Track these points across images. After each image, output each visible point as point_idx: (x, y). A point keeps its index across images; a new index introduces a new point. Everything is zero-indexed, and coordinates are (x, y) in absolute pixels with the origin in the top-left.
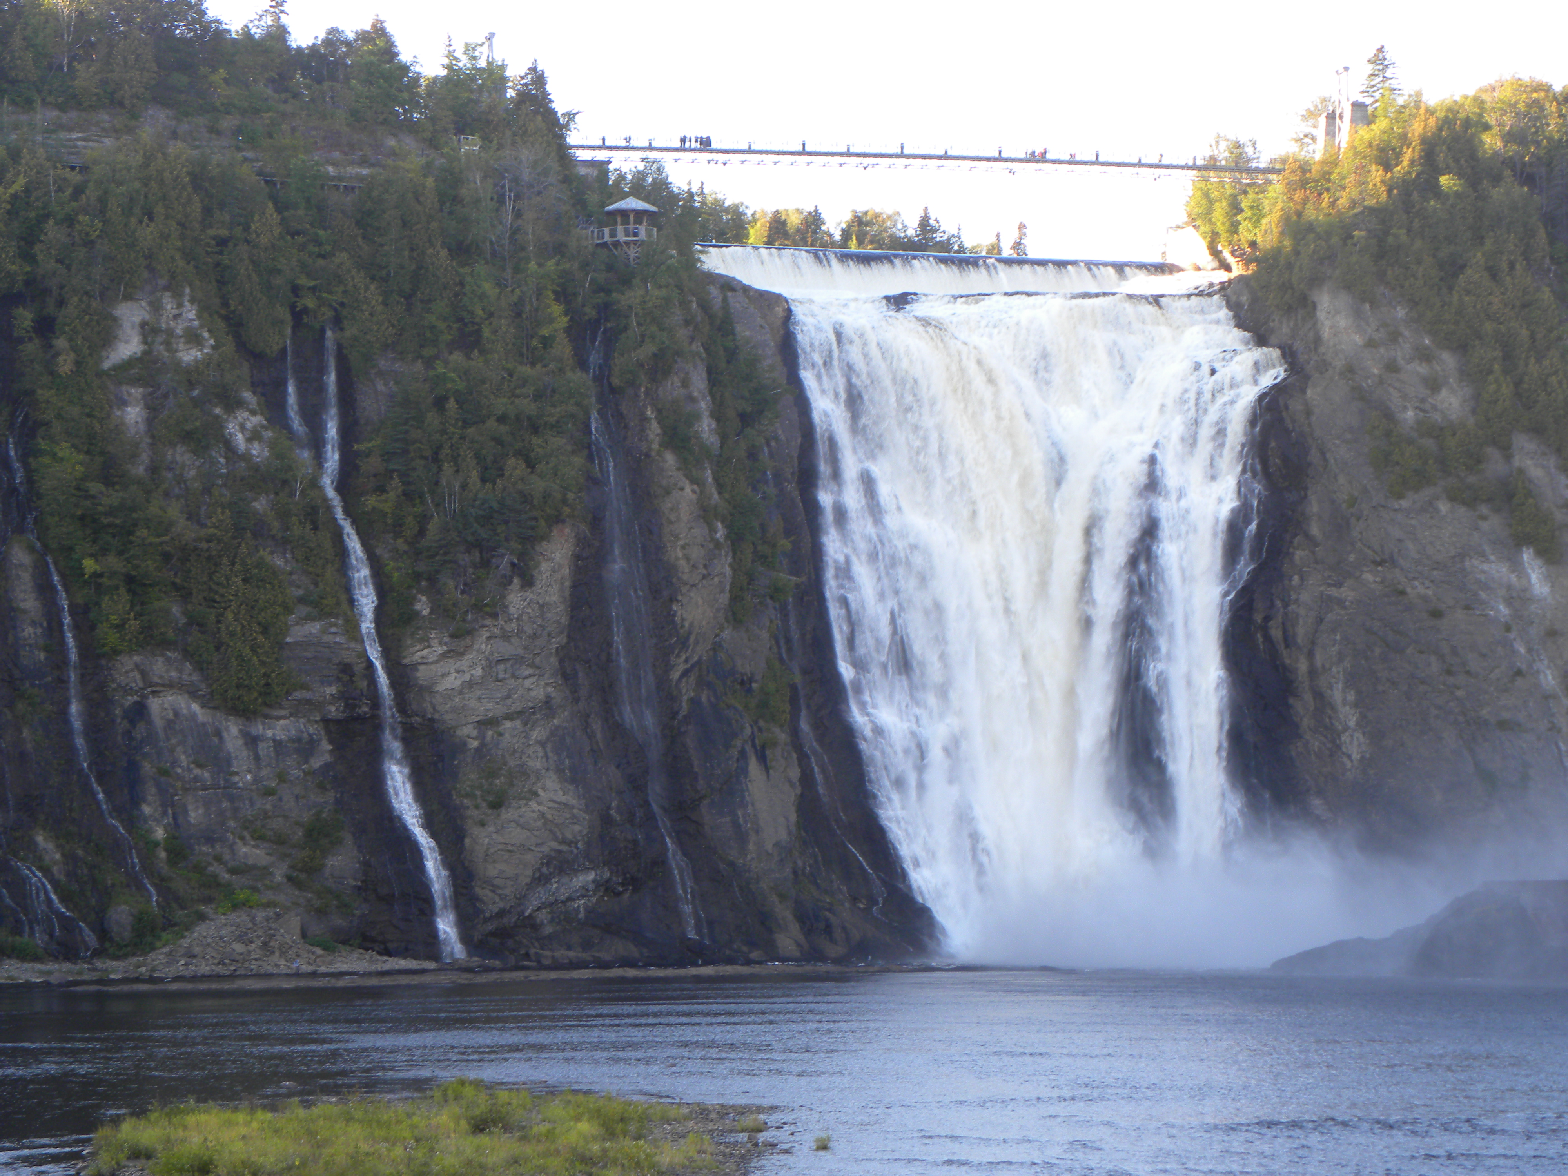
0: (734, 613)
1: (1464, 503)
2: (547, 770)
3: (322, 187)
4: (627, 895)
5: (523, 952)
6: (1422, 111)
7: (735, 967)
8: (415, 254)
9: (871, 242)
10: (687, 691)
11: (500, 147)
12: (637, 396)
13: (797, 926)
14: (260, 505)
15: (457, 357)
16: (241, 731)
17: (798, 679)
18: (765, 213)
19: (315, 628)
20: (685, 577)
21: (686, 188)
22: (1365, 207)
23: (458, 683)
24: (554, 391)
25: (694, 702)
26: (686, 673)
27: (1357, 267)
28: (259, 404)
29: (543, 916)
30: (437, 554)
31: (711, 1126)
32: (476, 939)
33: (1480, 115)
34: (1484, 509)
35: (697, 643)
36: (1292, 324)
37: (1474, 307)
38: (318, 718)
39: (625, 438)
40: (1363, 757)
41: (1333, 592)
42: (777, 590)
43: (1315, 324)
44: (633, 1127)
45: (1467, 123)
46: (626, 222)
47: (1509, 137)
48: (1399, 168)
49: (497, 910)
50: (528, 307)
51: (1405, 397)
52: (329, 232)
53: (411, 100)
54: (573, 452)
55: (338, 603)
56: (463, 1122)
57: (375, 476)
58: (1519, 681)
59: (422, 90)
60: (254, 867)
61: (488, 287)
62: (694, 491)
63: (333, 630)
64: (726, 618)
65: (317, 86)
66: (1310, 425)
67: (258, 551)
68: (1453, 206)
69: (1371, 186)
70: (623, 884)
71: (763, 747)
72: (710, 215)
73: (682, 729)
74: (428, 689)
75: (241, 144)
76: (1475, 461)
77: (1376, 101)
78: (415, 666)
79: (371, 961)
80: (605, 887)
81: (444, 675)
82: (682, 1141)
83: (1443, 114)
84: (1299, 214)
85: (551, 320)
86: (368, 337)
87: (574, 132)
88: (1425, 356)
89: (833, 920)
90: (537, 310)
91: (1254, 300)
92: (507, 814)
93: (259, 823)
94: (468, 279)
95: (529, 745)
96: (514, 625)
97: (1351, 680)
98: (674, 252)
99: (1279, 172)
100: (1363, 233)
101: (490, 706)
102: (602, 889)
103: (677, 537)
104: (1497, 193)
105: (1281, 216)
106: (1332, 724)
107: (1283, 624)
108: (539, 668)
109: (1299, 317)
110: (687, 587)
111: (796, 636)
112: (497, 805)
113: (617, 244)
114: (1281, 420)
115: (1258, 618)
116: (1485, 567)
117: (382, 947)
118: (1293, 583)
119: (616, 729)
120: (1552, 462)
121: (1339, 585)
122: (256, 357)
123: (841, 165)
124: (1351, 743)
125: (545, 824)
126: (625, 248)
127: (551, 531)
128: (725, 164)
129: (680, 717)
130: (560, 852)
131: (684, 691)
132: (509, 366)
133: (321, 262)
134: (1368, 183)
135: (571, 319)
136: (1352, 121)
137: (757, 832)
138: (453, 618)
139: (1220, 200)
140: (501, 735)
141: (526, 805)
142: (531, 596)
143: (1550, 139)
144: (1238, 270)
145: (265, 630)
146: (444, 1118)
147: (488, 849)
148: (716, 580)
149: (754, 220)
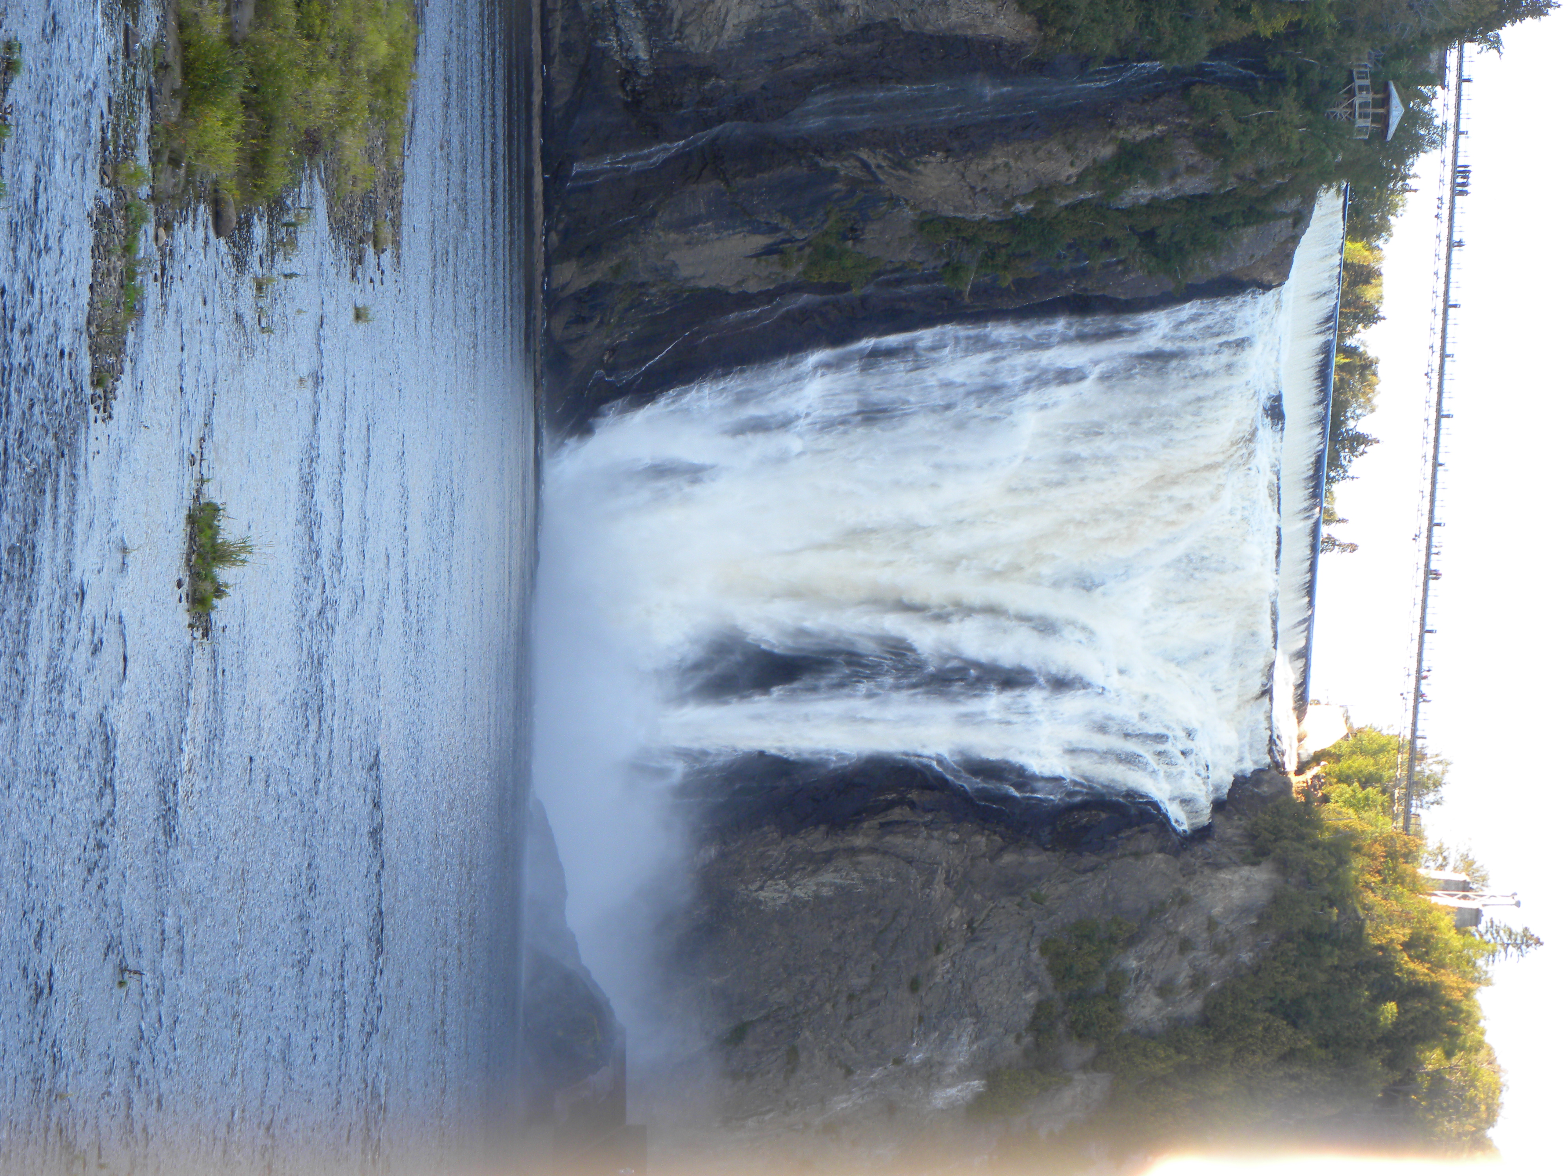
0: (931, 221)
1: (1035, 1018)
2: (762, 7)
4: (620, 94)
6: (1470, 985)
7: (542, 217)
9: (1342, 380)
10: (846, 167)
12: (1180, 114)
13: (584, 286)
17: (856, 292)
18: (1379, 260)
20: (973, 167)
21: (1411, 172)
22: (1364, 920)
24: (1187, 19)
25: (833, 175)
26: (865, 165)
27: (1298, 911)
31: (380, 190)
33: (1462, 1048)
34: (1028, 1040)
35: (900, 179)
36: (1235, 839)
37: (1251, 1036)
39: (1131, 100)
40: (761, 902)
41: (940, 876)
42: (956, 270)
43: (1235, 863)
44: (381, 102)
45: (1454, 1034)
46: (1376, 103)
47: (1437, 1078)
48: (1406, 958)
51: (1153, 958)
54: (1117, 41)
58: (840, 1072)
62: (1069, 178)
64: (924, 213)
66: (1123, 856)
68: (1362, 1016)
69: (1387, 927)
70: (633, 90)
71: (781, 252)
72: (1380, 198)
73: (803, 162)
76: (1081, 1032)
77: (1481, 936)
80: (630, 72)
82: (366, 158)
83: (1465, 1008)
84: (1358, 850)
85: (1268, 18)
87: (1478, 48)
88: (1197, 981)
89: (591, 326)
91: (1264, 800)
97: (844, 893)
98: (1340, 157)
99: (1406, 828)
100: (1335, 918)
102: (629, 68)
103: (1018, 158)
104: (1375, 1063)
105: (1355, 830)
106: (797, 870)
107: (907, 822)
109: (1244, 848)
110: (962, 169)
111: (903, 291)
113: (1351, 93)
114: (1130, 825)
115: (913, 795)
116: (965, 1039)
118: (951, 834)
119: (806, 86)
120: (1079, 1115)
121: (948, 882)
123: (1431, 347)
124: (776, 890)
126: (1346, 103)
127: (1029, 14)
128: (1437, 216)
129: (817, 159)
130: (671, 20)
131: (846, 163)
134: (1390, 924)
135: (1268, 41)
136: (1460, 909)
137: (688, 243)
139: (1376, 763)
143: (1434, 1123)
144: (1297, 782)
148: (969, 202)
149: (1372, 249)
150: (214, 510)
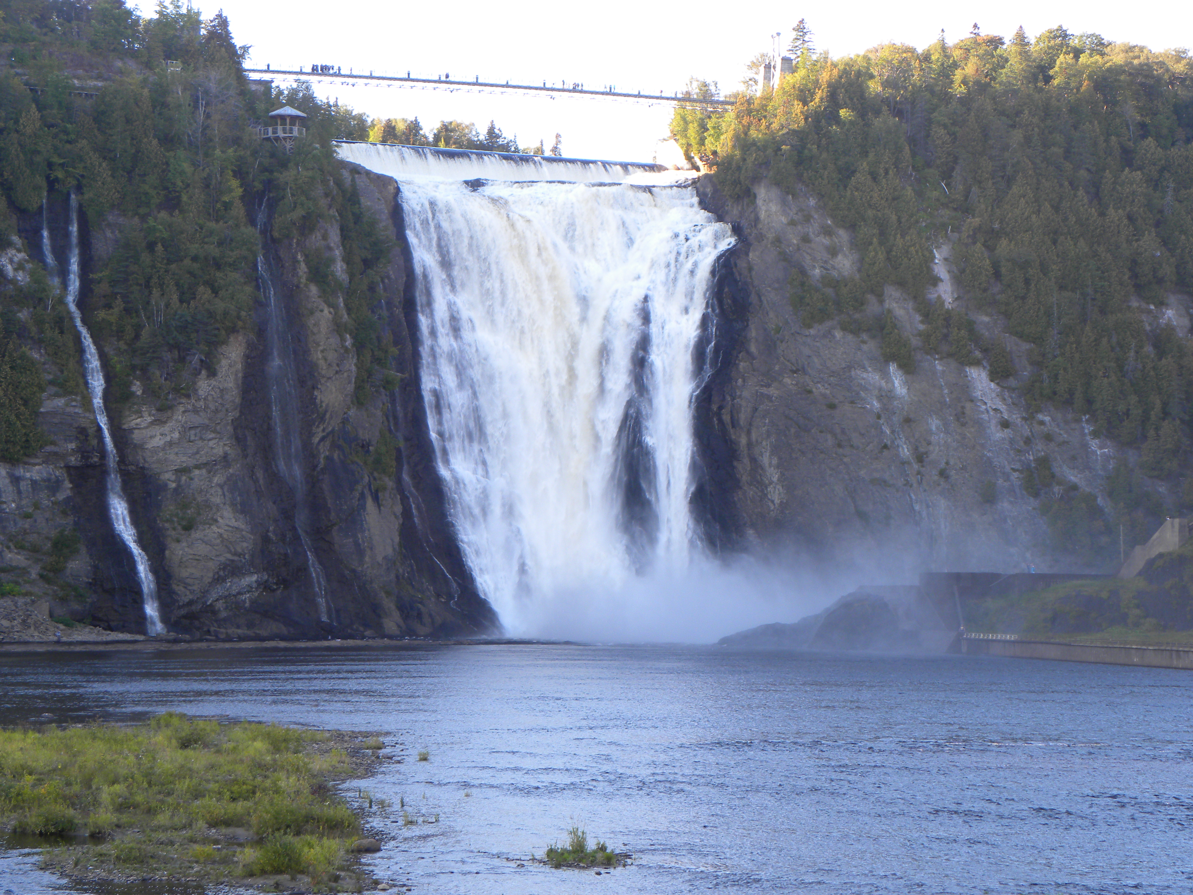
0: (357, 398)
1: (851, 332)
2: (225, 504)
3: (70, 94)
4: (279, 592)
5: (205, 629)
6: (829, 64)
7: (354, 641)
8: (135, 142)
9: (455, 143)
10: (324, 451)
11: (196, 69)
12: (291, 245)
13: (398, 613)
14: (23, 315)
15: (163, 215)
16: (8, 473)
17: (402, 444)
18: (380, 121)
19: (60, 402)
20: (323, 372)
21: (326, 101)
22: (789, 130)
23: (162, 443)
24: (231, 240)
25: (329, 459)
26: (323, 439)
27: (784, 170)
28: (23, 245)
29: (220, 605)
30: (148, 352)
31: (346, 745)
32: (172, 620)
33: (868, 68)
34: (865, 336)
35: (331, 418)
36: (740, 208)
37: (861, 199)
38: (62, 465)
39: (282, 274)
40: (781, 502)
41: (764, 390)
42: (388, 382)
43: (755, 209)
44: (292, 746)
45: (859, 73)
46: (284, 123)
47: (886, 84)
48: (812, 103)
49: (187, 600)
50: (214, 182)
51: (814, 259)
52: (74, 125)
53: (133, 35)
54: (245, 283)
55: (77, 385)
56: (174, 741)
57: (104, 297)
58: (886, 452)
59: (141, 28)
60: (17, 568)
61: (186, 166)
62: (330, 313)
63: (74, 404)
64: (352, 402)
65: (68, 24)
66: (751, 277)
67: (21, 347)
68: (848, 130)
69: (794, 115)
70: (276, 584)
71: (377, 491)
72: (342, 120)
73: (320, 478)
74: (141, 447)
75: (14, 64)
76: (860, 303)
77: (798, 57)
78: (131, 430)
79: (98, 634)
80: (265, 586)
81: (151, 437)
82: (326, 755)
83: (843, 67)
84: (746, 133)
85: (231, 191)
86: (101, 199)
87: (248, 60)
88: (828, 232)
89: (423, 610)
90: (220, 183)
91: (715, 191)
92: (196, 534)
93: (20, 537)
94: (172, 160)
95: (212, 487)
96: (202, 403)
97: (775, 450)
98: (317, 145)
99: (732, 104)
100: (788, 147)
101: (184, 459)
102: (262, 587)
103: (318, 344)
104: (877, 122)
105: (734, 134)
106: (762, 479)
107: (731, 411)
108: (219, 433)
109: (745, 203)
110: (325, 379)
111: (401, 415)
112: (188, 528)
113: (277, 139)
114: (732, 274)
115: (715, 407)
116: (865, 375)
117: (106, 624)
118: (738, 384)
119: (274, 477)
120: (910, 305)
121: (768, 386)
122: (21, 211)
123: (435, 89)
124: (774, 492)
125: (222, 542)
126: (283, 142)
127: (229, 338)
128: (353, 85)
129: (319, 469)
130: (233, 561)
131: (322, 451)
132: (201, 222)
133: (68, 146)
134: (792, 113)
135: (245, 190)
136: (782, 70)
137: (371, 549)
138: (159, 397)
139: (692, 122)
140: (192, 479)
141: (209, 528)
142: (214, 383)
143: (914, 85)
144: (704, 170)
145: (26, 403)
146: (160, 738)
147: (182, 558)
148: (346, 374)
149: (373, 125)
150: (551, 852)
